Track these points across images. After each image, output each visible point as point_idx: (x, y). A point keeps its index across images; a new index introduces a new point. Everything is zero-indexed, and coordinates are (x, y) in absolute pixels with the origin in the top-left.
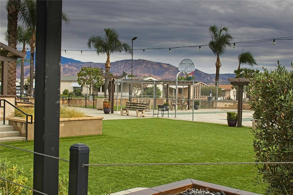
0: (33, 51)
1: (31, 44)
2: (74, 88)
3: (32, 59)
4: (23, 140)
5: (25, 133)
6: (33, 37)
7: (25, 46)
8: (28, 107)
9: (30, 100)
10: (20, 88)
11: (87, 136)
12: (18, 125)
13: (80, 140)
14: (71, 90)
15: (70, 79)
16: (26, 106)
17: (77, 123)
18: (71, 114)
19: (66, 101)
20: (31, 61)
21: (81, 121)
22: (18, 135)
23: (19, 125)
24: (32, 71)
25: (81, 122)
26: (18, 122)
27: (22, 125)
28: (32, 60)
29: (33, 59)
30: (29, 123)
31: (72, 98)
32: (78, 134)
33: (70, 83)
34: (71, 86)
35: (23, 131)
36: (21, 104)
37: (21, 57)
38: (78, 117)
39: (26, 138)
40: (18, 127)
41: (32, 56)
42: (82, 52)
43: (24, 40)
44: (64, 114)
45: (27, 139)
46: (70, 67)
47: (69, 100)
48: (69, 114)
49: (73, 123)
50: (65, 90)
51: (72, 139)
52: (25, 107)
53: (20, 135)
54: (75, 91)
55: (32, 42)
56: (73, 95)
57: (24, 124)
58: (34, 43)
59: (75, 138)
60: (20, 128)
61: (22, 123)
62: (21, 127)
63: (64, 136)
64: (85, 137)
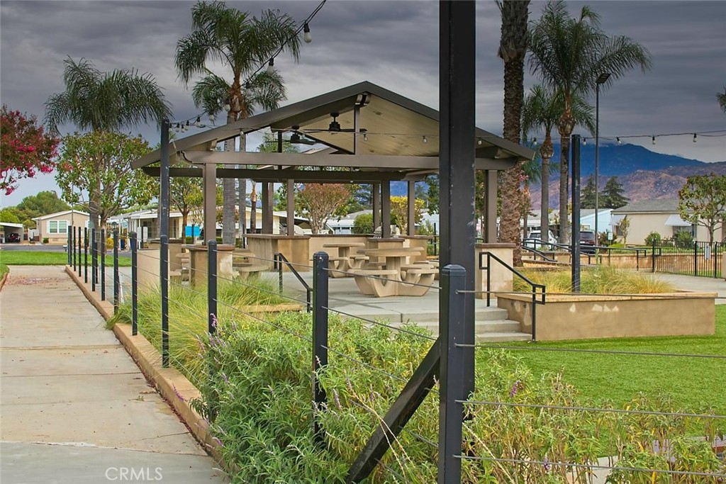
0: (566, 143)
1: (561, 127)
2: (675, 228)
3: (565, 161)
4: (525, 341)
5: (530, 326)
6: (565, 110)
7: (550, 132)
8: (544, 270)
9: (556, 258)
10: (539, 231)
11: (676, 338)
12: (516, 308)
13: (656, 345)
14: (666, 234)
15: (665, 207)
16: (540, 268)
17: (651, 305)
18: (638, 285)
19: (646, 261)
20: (562, 167)
21: (660, 302)
22: (517, 328)
23: (518, 307)
24: (565, 190)
25: (660, 305)
26: (515, 300)
27: (525, 306)
28: (565, 164)
29: (568, 161)
30: (539, 302)
31: (660, 253)
32: (653, 332)
33: (664, 216)
34: (667, 223)
35: (527, 322)
36: (532, 264)
37: (523, 157)
38: (655, 292)
39: (531, 335)
40: (517, 313)
41: (564, 155)
42: (654, 139)
43: (548, 118)
44: (621, 285)
45: (534, 337)
46: (674, 178)
47: (653, 256)
48: (634, 284)
49: (640, 306)
50: (652, 235)
51: (636, 343)
52: (538, 270)
53: (521, 329)
54: (677, 235)
55: (563, 122)
56: (671, 245)
57: (528, 305)
58: (569, 123)
59: (644, 341)
60: (521, 315)
61: (524, 303)
62: (523, 312)
63: (619, 336)
64: (671, 339)
